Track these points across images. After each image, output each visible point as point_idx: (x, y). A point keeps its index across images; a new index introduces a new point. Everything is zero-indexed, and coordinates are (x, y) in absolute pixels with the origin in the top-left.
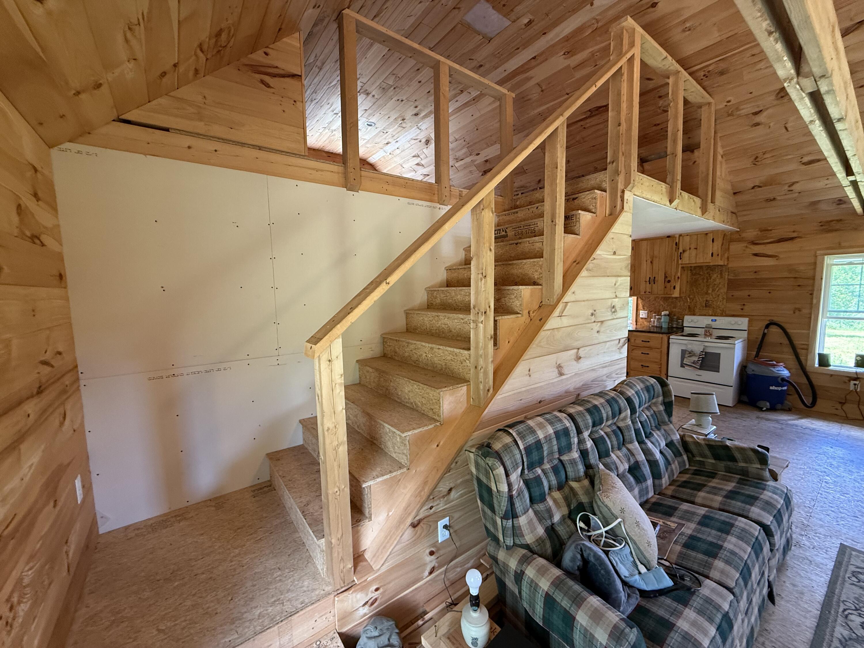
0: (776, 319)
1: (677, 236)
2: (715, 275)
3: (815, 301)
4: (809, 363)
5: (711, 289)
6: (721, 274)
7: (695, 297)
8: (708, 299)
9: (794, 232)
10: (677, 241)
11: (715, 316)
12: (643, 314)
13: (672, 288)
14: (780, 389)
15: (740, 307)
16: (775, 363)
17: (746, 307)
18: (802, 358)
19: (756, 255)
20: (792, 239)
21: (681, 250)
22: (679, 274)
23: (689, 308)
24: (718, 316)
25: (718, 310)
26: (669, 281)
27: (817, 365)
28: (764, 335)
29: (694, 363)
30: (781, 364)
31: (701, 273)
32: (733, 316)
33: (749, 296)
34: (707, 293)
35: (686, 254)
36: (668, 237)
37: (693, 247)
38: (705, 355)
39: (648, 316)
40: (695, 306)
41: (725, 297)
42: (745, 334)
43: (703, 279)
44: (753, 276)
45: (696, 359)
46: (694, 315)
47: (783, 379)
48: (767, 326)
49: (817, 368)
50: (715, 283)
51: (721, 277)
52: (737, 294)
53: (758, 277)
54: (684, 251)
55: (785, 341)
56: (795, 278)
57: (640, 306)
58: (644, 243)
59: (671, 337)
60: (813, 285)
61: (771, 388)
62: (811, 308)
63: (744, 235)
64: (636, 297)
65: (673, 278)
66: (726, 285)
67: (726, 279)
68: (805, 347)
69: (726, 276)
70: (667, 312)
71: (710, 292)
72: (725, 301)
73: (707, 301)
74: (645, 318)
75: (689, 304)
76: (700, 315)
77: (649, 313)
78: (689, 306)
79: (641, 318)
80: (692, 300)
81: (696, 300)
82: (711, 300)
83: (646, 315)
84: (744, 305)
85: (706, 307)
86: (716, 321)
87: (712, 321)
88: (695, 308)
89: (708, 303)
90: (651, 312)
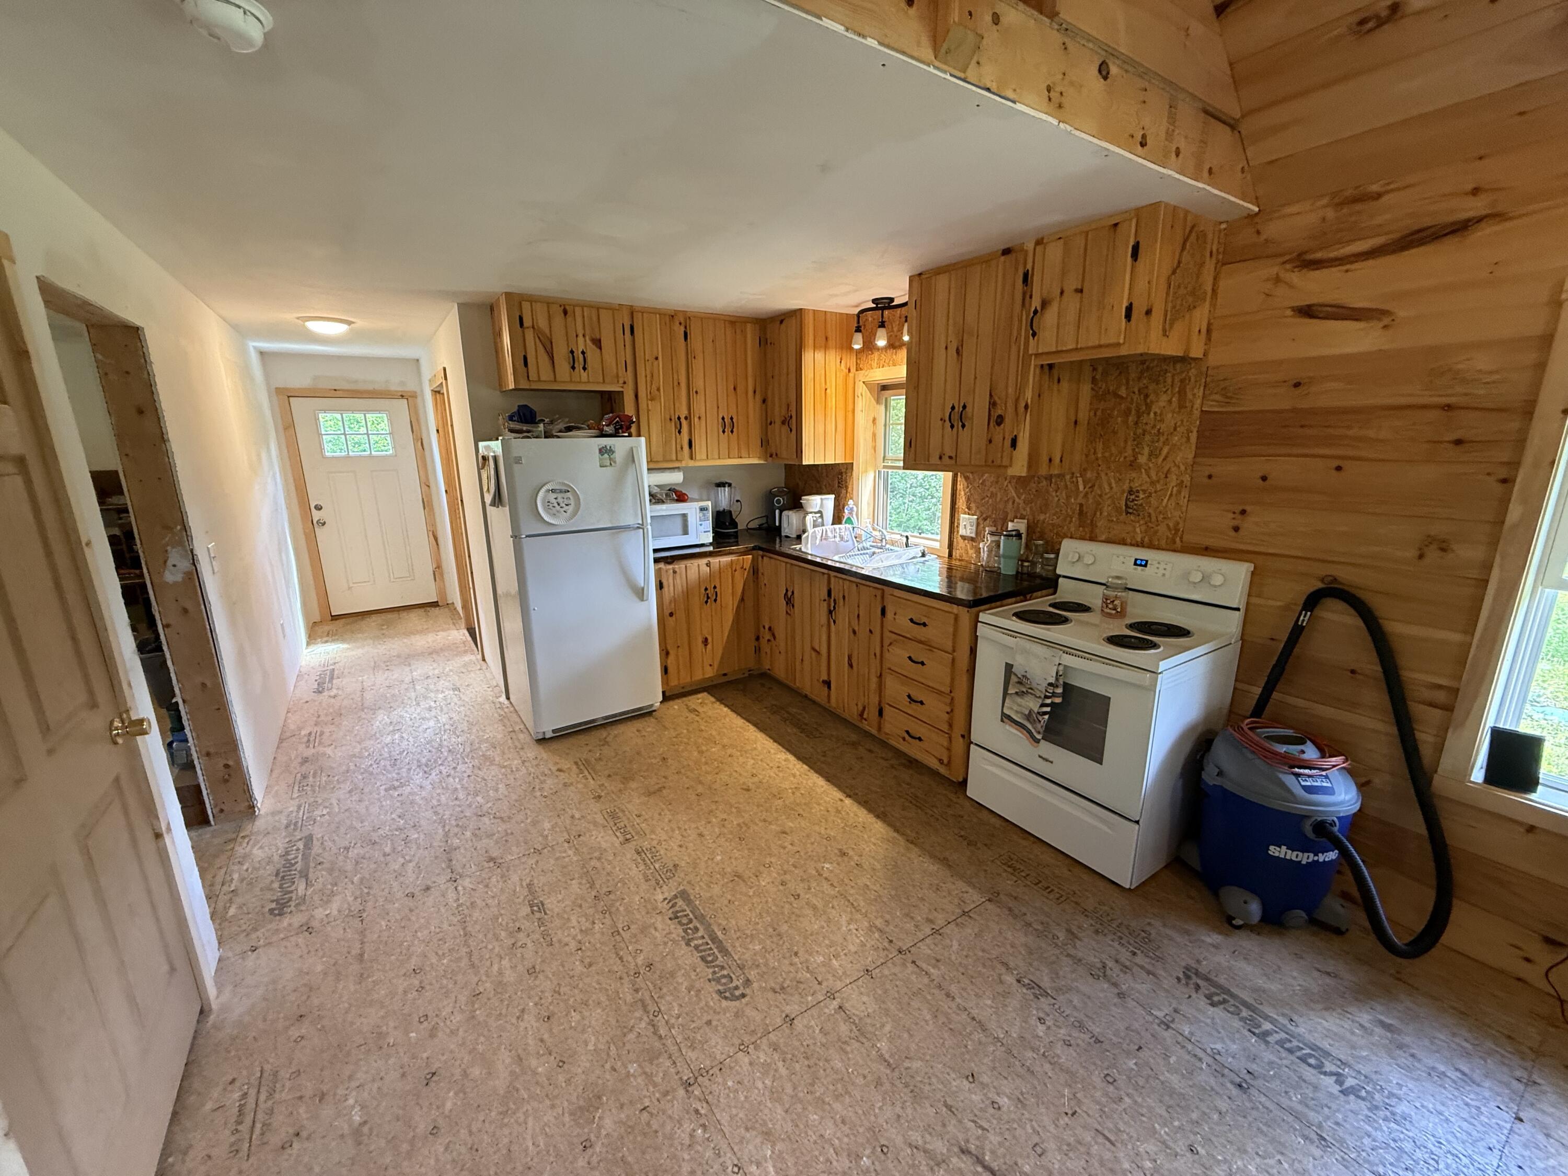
0: (1347, 576)
1: (1030, 246)
2: (1164, 398)
3: (1514, 513)
4: (1446, 763)
5: (1146, 451)
6: (1182, 393)
7: (1098, 477)
8: (1135, 485)
9: (1475, 191)
10: (1029, 267)
11: (1151, 546)
12: (967, 524)
13: (1008, 443)
14: (1305, 858)
15: (1227, 520)
16: (1310, 753)
17: (1248, 524)
18: (1425, 738)
19: (1307, 312)
20: (1461, 228)
21: (1036, 303)
22: (1029, 395)
23: (1081, 513)
24: (1158, 548)
25: (1162, 529)
26: (1000, 420)
27: (1478, 775)
28: (1297, 632)
29: (1028, 717)
30: (1334, 760)
31: (1123, 392)
32: (1206, 551)
33: (1264, 478)
34: (1133, 465)
35: (1050, 317)
36: (1007, 252)
37: (1072, 283)
38: (1063, 695)
39: (977, 533)
40: (1098, 506)
41: (1186, 479)
42: (1232, 624)
43: (1127, 413)
44: (1283, 401)
45: (1033, 704)
46: (1093, 539)
47: (1322, 828)
48: (1312, 601)
49: (1474, 789)
50: (1163, 427)
51: (1181, 406)
52: (1226, 469)
53: (1304, 404)
54: (1045, 304)
55: (1371, 665)
56: (1449, 407)
57: (961, 503)
58: (942, 282)
59: (983, 617)
60: (1521, 442)
61: (1274, 851)
62: (1494, 543)
63: (1273, 229)
64: (950, 474)
65: (1011, 409)
66: (1194, 437)
67: (1197, 413)
68: (1441, 697)
69: (1198, 402)
70: (1020, 525)
71: (1142, 459)
72: (1185, 493)
73: (1130, 492)
74: (972, 539)
75: (1080, 500)
76: (1108, 541)
77: (981, 522)
78: (1081, 505)
79: (962, 537)
80: (1090, 485)
81: (1100, 487)
82: (1144, 491)
83: (974, 528)
84: (1243, 512)
85: (1127, 513)
86: (1145, 566)
87: (1135, 564)
88: (1098, 513)
89: (1133, 500)
90: (985, 519)
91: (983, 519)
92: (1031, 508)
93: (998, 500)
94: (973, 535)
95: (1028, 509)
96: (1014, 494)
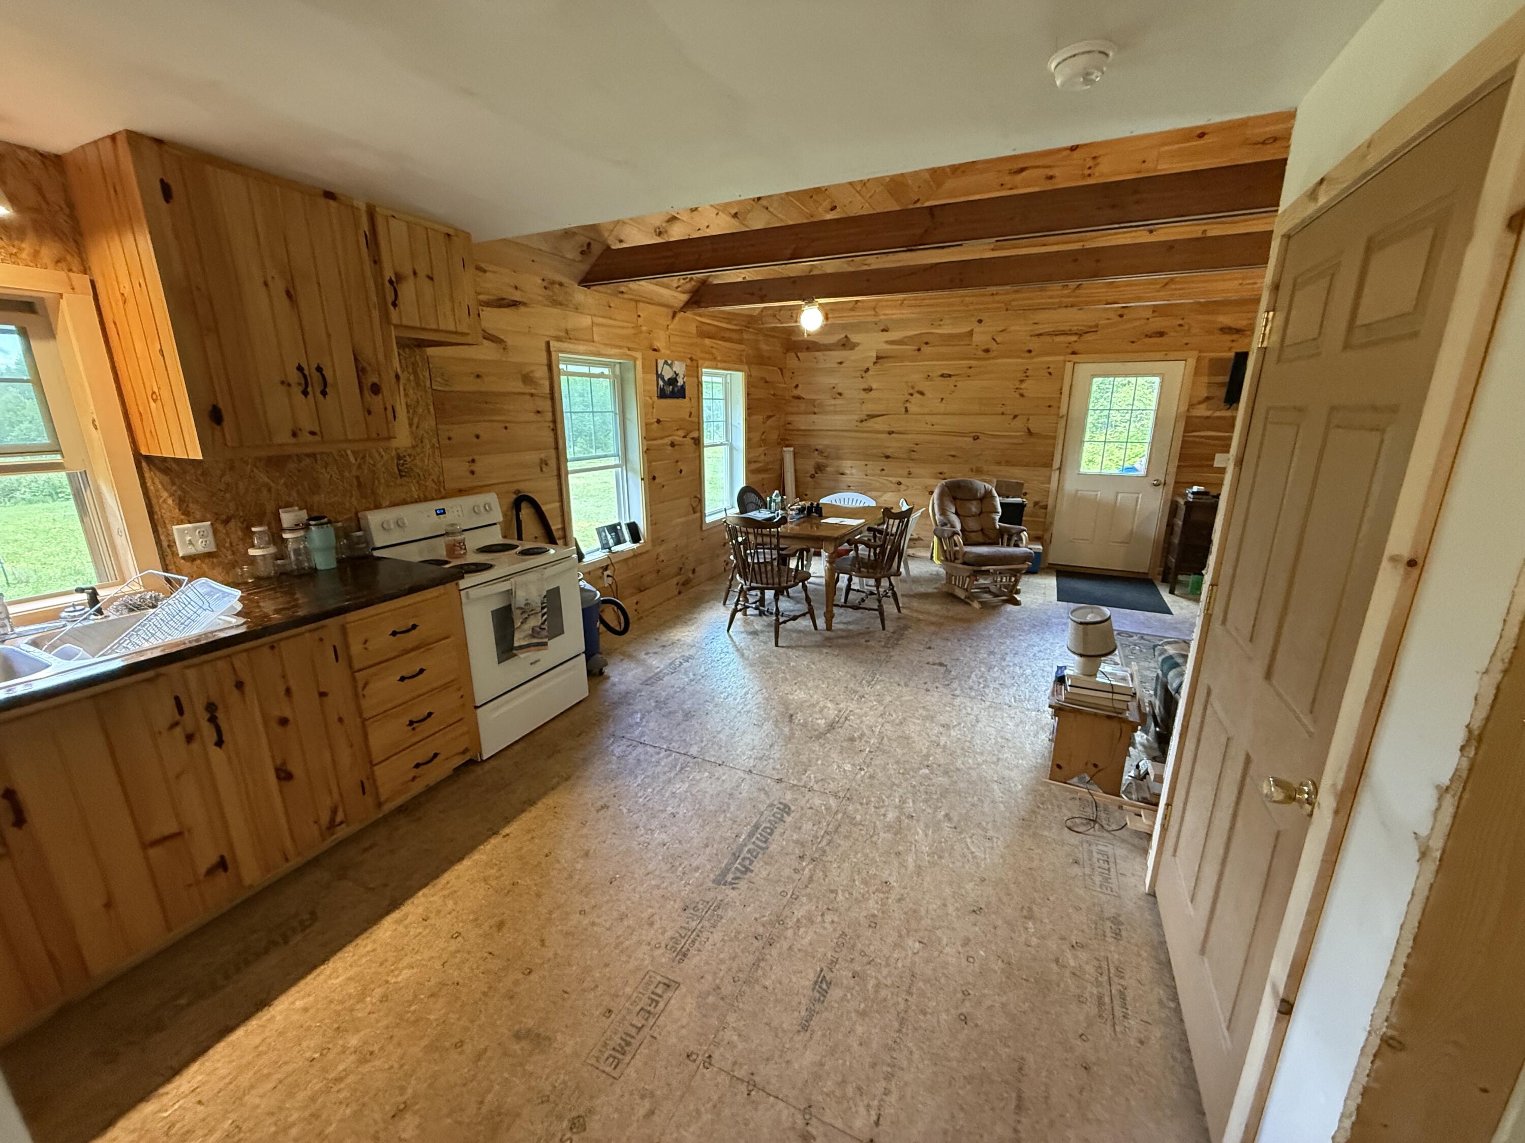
0: (523, 487)
1: (363, 205)
9: (515, 287)
10: (367, 225)
12: (191, 538)
13: (391, 414)
15: (466, 468)
17: (477, 468)
20: (514, 304)
21: (388, 271)
23: (359, 485)
24: (439, 498)
25: (429, 483)
32: (465, 492)
33: (477, 437)
35: (407, 291)
36: (331, 196)
37: (421, 268)
39: (219, 543)
41: (436, 442)
42: (498, 533)
44: (475, 386)
45: (535, 621)
51: (418, 384)
52: (457, 432)
53: (486, 389)
54: (399, 277)
56: (532, 395)
57: (168, 509)
59: (463, 583)
62: (557, 458)
66: (431, 408)
67: (429, 391)
69: (428, 383)
72: (437, 453)
73: (399, 457)
74: (209, 555)
75: (355, 472)
76: (394, 505)
77: (220, 527)
78: (357, 478)
79: (183, 558)
80: (361, 455)
81: (371, 457)
82: (410, 455)
83: (211, 538)
84: (473, 461)
85: (401, 476)
86: (444, 513)
87: (437, 514)
88: (376, 482)
89: (403, 465)
90: (226, 522)
91: (221, 521)
92: (298, 492)
93: (242, 491)
94: (213, 548)
95: (294, 494)
96: (267, 480)
